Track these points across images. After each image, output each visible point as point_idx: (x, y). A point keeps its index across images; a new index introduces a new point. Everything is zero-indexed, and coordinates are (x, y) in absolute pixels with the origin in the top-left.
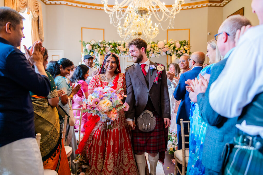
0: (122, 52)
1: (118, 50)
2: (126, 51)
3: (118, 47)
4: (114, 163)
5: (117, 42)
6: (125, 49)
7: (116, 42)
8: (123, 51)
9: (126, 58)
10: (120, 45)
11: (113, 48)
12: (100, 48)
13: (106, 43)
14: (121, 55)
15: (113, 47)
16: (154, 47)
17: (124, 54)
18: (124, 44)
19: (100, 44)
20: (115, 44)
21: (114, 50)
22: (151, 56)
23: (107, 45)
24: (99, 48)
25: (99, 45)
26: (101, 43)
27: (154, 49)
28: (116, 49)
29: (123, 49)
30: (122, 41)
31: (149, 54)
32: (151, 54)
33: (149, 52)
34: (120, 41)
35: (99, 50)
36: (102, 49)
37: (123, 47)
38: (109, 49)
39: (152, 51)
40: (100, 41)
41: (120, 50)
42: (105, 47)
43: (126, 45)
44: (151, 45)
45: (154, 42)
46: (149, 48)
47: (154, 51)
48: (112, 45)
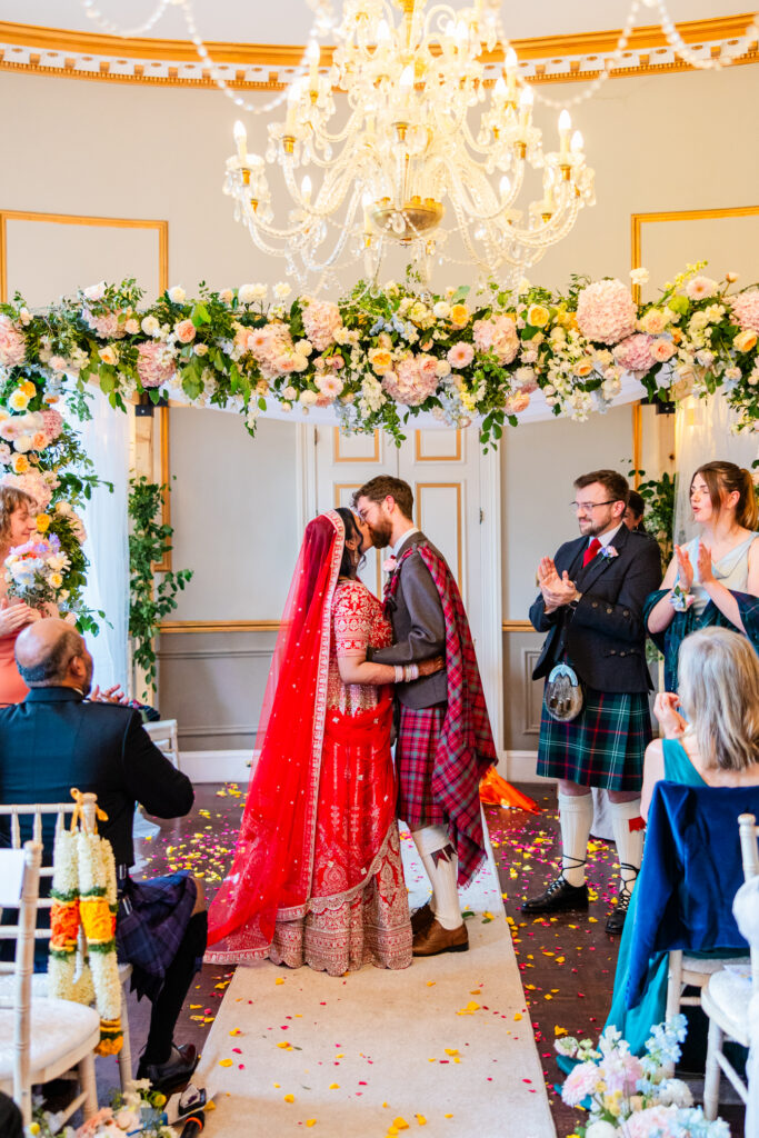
0: (279, 382)
1: (244, 361)
2: (311, 369)
3: (239, 338)
5: (236, 291)
6: (298, 357)
7: (225, 294)
8: (282, 370)
9: (327, 435)
10: (260, 323)
11: (201, 349)
12: (91, 344)
13: (142, 305)
14: (270, 398)
15: (198, 339)
16: (547, 334)
17: (292, 392)
18: (296, 310)
19: (93, 313)
20: (216, 308)
21: (205, 361)
22: (523, 406)
23: (151, 325)
24: (84, 346)
25: (82, 327)
26: (100, 308)
27: (543, 347)
28: (228, 348)
29: (286, 357)
30: (274, 288)
31: (505, 388)
32: (520, 392)
33: (501, 373)
34: (256, 283)
35: (88, 361)
36: (110, 354)
37: (288, 336)
38: (167, 353)
39: (527, 365)
40: (89, 286)
41: (256, 362)
42: (137, 342)
43: (313, 323)
44: (524, 318)
45: (543, 288)
46: (502, 336)
47: (547, 368)
48: (188, 322)
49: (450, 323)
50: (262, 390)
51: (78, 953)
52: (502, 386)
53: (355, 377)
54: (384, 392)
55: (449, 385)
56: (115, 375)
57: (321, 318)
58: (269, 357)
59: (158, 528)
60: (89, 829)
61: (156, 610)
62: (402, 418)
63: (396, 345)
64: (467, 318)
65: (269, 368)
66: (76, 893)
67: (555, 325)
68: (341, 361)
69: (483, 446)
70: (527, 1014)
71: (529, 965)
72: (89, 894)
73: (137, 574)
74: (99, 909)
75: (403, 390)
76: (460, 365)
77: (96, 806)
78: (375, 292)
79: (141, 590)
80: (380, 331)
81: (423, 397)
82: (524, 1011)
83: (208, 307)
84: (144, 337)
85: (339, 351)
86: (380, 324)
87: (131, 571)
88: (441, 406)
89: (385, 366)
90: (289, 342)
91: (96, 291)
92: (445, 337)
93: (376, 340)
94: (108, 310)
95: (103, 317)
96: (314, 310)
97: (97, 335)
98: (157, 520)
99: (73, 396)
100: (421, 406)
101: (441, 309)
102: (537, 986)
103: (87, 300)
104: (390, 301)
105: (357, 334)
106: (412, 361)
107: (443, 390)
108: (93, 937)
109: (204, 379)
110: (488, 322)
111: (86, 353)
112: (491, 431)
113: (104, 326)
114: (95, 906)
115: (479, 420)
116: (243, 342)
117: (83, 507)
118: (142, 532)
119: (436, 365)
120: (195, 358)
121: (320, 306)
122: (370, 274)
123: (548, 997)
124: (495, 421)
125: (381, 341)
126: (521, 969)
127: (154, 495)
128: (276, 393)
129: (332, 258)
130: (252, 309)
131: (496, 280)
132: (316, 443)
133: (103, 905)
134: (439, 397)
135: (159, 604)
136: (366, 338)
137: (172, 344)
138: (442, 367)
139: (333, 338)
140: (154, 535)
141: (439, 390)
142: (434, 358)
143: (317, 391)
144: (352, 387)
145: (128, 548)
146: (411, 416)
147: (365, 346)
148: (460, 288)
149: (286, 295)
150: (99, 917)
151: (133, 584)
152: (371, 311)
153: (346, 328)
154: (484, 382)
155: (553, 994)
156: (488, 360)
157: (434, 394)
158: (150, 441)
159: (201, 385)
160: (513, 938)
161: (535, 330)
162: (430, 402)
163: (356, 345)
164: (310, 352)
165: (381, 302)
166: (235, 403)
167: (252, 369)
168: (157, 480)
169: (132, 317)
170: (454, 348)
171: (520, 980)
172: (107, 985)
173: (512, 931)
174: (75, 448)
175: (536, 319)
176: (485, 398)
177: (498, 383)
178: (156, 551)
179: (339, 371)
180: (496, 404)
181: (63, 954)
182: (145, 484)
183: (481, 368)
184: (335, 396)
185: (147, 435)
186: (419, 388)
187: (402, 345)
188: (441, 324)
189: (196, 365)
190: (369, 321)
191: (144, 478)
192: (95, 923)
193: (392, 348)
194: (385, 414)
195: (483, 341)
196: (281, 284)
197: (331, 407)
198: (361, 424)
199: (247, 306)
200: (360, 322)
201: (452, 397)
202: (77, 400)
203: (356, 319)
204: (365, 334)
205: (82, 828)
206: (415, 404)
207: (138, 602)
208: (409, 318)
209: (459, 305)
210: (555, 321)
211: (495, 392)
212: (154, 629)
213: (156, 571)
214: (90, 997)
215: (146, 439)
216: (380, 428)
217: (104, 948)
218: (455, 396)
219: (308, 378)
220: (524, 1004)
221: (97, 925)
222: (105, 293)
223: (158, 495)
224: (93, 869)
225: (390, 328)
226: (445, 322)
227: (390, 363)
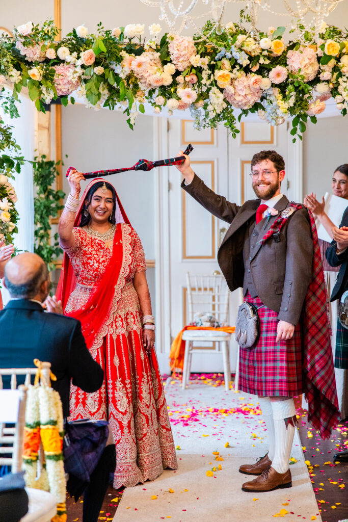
0: (151, 92)
1: (129, 78)
2: (175, 84)
3: (125, 62)
4: (127, 397)
5: (123, 29)
6: (165, 76)
7: (115, 31)
8: (155, 85)
9: (176, 125)
10: (139, 51)
11: (99, 70)
12: (23, 65)
13: (57, 40)
14: (146, 103)
15: (97, 63)
16: (338, 59)
17: (161, 100)
18: (164, 43)
19: (24, 44)
20: (109, 41)
21: (102, 78)
22: (321, 110)
23: (64, 53)
24: (17, 67)
25: (16, 53)
26: (29, 40)
27: (336, 69)
28: (118, 70)
29: (158, 75)
30: (150, 28)
31: (308, 98)
32: (319, 100)
33: (306, 87)
34: (136, 23)
35: (20, 78)
36: (36, 73)
37: (158, 60)
38: (75, 72)
39: (323, 81)
40: (20, 25)
41: (136, 78)
42: (53, 65)
43: (177, 52)
44: (322, 49)
45: (336, 26)
46: (307, 61)
47: (338, 84)
48: (90, 51)
49: (271, 52)
50: (141, 99)
51: (38, 461)
52: (307, 96)
53: (204, 89)
54: (225, 100)
55: (270, 95)
56: (39, 88)
57: (182, 48)
58: (146, 75)
59: (55, 193)
60: (46, 384)
61: (53, 252)
62: (236, 117)
63: (233, 67)
64: (283, 48)
65: (145, 83)
66: (38, 424)
67: (344, 54)
68: (195, 78)
69: (293, 137)
70: (320, 516)
71: (321, 489)
72: (47, 424)
73: (39, 225)
74: (53, 433)
75: (238, 98)
76: (278, 81)
77: (49, 371)
78: (219, 31)
79: (42, 237)
80: (223, 57)
81: (252, 103)
82: (317, 515)
83: (105, 41)
84: (59, 61)
85: (194, 71)
86: (223, 52)
87: (36, 223)
88: (264, 109)
89: (226, 82)
90: (159, 65)
91: (26, 29)
92: (267, 62)
93: (219, 63)
94: (34, 42)
95: (31, 47)
96: (177, 43)
97: (26, 59)
98: (53, 187)
99: (6, 101)
100: (250, 109)
101: (265, 43)
102: (326, 500)
103: (20, 35)
104: (229, 37)
105: (207, 60)
106: (244, 78)
107: (266, 99)
108: (49, 451)
109: (101, 90)
110: (298, 52)
111: (19, 72)
112: (298, 127)
113: (32, 53)
114: (50, 432)
115: (290, 118)
116: (128, 65)
117: (14, 178)
118: (43, 196)
119: (261, 82)
120: (95, 76)
121: (181, 40)
122: (216, 18)
123: (334, 507)
124: (301, 120)
125: (223, 64)
126: (315, 491)
127: (52, 169)
128: (150, 100)
129: (190, 7)
130: (133, 41)
131: (303, 23)
132: (168, 130)
133: (55, 431)
134: (262, 103)
135: (55, 247)
136: (213, 62)
137: (80, 66)
138: (265, 83)
139: (190, 62)
140: (51, 197)
141: (263, 98)
142: (260, 77)
143: (179, 99)
144: (204, 96)
145: (33, 207)
146: (243, 116)
147: (212, 68)
148: (278, 28)
149: (157, 32)
150: (52, 438)
151: (36, 233)
152: (216, 44)
153: (199, 56)
154: (294, 93)
155: (336, 506)
156: (297, 78)
157: (259, 101)
158: (49, 129)
159: (99, 95)
160: (310, 474)
161: (330, 57)
162: (256, 107)
163: (206, 67)
164: (174, 71)
165: (223, 37)
166: (121, 106)
167: (133, 83)
168: (53, 158)
169: (50, 47)
170: (273, 69)
171: (315, 498)
172: (57, 481)
173: (309, 469)
174: (10, 138)
175: (331, 50)
176: (295, 104)
177: (304, 94)
178: (53, 209)
179: (193, 84)
180: (302, 108)
181: (29, 461)
182: (45, 160)
183: (292, 83)
184: (191, 102)
185: (46, 125)
186: (249, 97)
187: (238, 67)
188: (265, 53)
189: (96, 82)
190: (215, 51)
191: (44, 156)
192: (50, 442)
193: (230, 69)
194: (226, 115)
195: (294, 65)
196: (154, 24)
197: (188, 110)
198: (207, 121)
199: (130, 39)
200: (208, 51)
201: (271, 103)
202: (9, 103)
203: (206, 48)
204: (212, 60)
205: (42, 383)
206: (246, 108)
207: (40, 246)
208: (243, 48)
209: (278, 40)
210: (344, 51)
211: (302, 100)
212: (52, 266)
213: (53, 224)
214: (47, 488)
215: (44, 128)
216: (222, 124)
217: (56, 458)
218: (274, 103)
219: (172, 90)
220: (318, 511)
221: (52, 444)
222: (32, 30)
223: (54, 168)
224: (49, 409)
225: (229, 56)
226: (268, 51)
227: (230, 80)
